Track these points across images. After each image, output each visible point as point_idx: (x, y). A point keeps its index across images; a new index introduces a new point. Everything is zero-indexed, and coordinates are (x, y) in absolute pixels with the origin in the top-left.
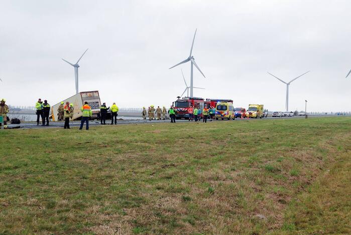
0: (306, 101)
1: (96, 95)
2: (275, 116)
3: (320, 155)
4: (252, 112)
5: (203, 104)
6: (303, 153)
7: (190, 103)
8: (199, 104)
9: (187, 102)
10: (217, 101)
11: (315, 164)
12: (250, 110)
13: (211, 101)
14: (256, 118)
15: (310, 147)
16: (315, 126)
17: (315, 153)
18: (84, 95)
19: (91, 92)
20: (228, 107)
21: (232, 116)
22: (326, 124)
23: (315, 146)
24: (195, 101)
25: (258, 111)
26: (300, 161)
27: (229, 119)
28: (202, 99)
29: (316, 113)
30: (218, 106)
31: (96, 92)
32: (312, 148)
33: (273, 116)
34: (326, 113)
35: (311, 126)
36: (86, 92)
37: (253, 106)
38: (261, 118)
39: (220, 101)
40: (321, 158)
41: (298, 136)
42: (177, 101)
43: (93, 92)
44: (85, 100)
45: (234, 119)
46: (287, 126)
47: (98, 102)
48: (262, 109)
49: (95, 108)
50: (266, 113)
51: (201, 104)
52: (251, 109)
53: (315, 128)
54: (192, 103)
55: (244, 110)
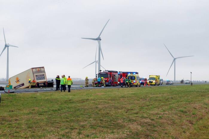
0: (191, 73)
1: (42, 69)
2: (168, 84)
3: (206, 106)
4: (152, 81)
5: (118, 75)
6: (197, 105)
7: (109, 75)
8: (115, 75)
9: (107, 74)
10: (128, 73)
11: (203, 111)
12: (150, 80)
13: (123, 73)
14: (155, 85)
15: (200, 102)
16: (199, 91)
17: (203, 105)
18: (34, 70)
19: (39, 68)
20: (136, 78)
21: (139, 84)
22: (206, 89)
23: (202, 102)
24: (112, 73)
25: (156, 80)
26: (195, 108)
27: (136, 86)
28: (117, 72)
29: (197, 81)
30: (129, 77)
31: (42, 67)
32: (200, 103)
33: (166, 84)
34: (206, 82)
35: (197, 91)
36: (36, 68)
37: (152, 77)
38: (158, 85)
39: (131, 73)
40: (207, 108)
41: (190, 97)
42: (100, 74)
43: (40, 67)
44: (35, 73)
45: (140, 86)
46: (180, 91)
47: (44, 75)
48: (159, 78)
49: (42, 79)
50: (162, 81)
51: (116, 75)
52: (151, 78)
53: (200, 92)
54: (110, 75)
55: (146, 80)
